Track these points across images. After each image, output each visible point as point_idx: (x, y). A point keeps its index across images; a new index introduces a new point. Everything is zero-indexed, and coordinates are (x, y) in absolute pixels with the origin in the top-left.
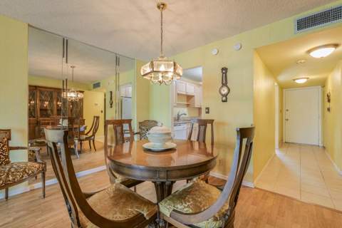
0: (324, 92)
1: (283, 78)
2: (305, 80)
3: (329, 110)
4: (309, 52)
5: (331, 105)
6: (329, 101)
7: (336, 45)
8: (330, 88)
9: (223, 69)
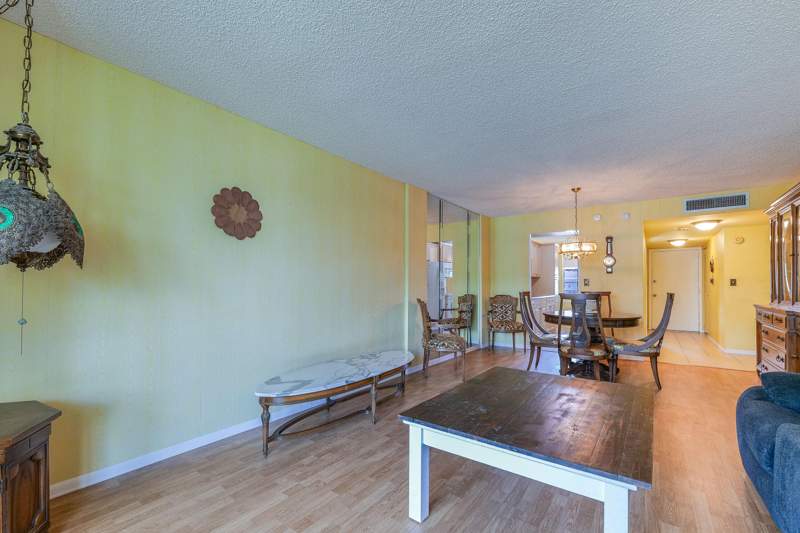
0: (705, 257)
1: (654, 240)
2: (684, 242)
3: (712, 281)
4: (694, 223)
5: (715, 275)
6: (712, 270)
7: (718, 221)
8: (713, 253)
9: (607, 238)
